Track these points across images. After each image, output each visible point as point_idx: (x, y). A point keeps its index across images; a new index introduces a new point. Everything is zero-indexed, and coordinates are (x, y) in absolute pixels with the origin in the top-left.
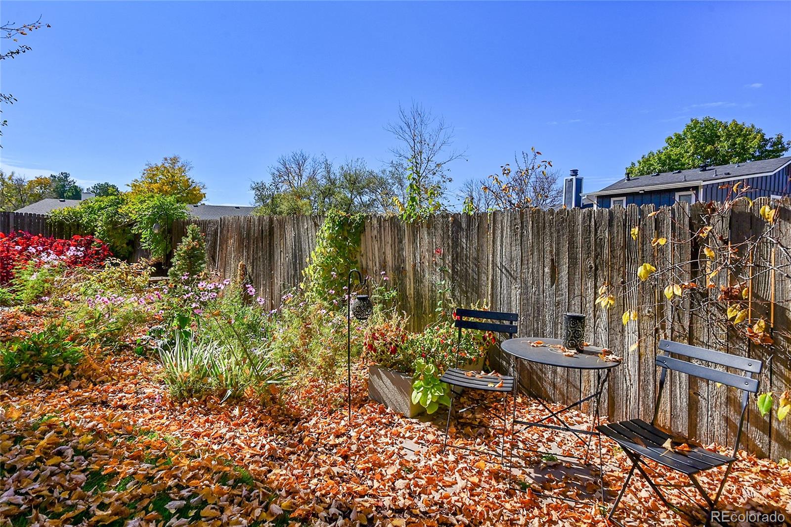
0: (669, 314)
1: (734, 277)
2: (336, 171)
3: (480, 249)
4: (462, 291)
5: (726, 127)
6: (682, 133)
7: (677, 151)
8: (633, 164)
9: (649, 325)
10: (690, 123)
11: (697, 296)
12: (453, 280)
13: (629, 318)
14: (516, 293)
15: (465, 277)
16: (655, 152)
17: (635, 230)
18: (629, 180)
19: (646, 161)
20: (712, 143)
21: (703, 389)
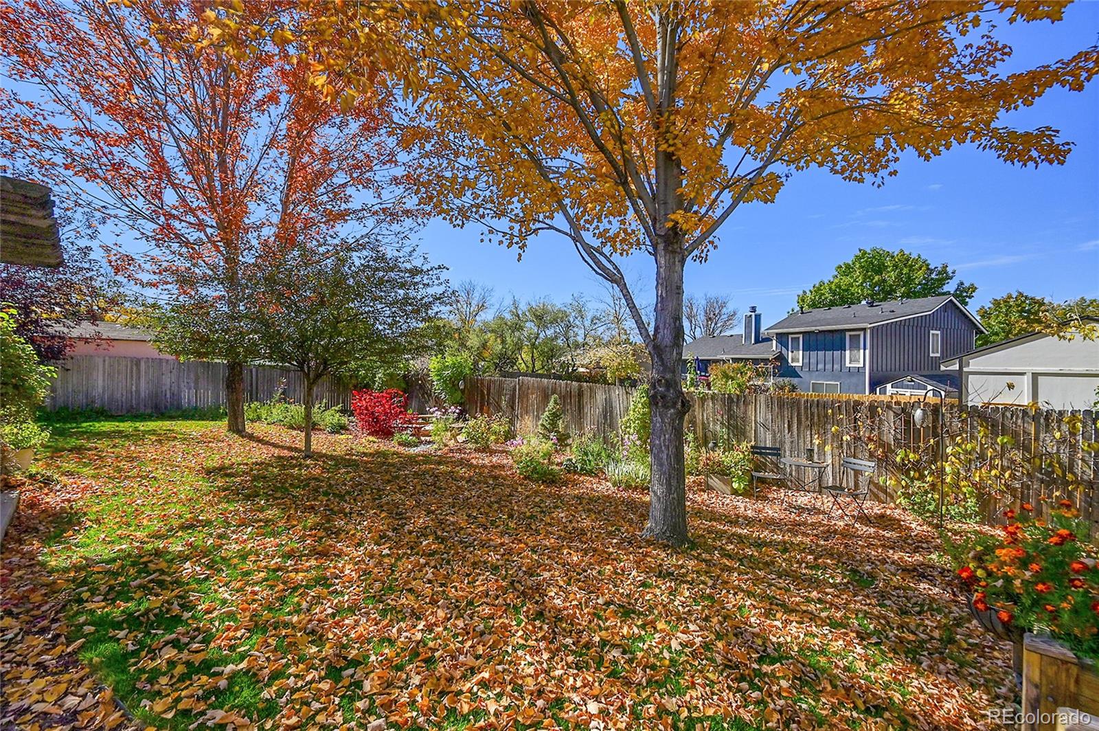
0: (845, 446)
1: (871, 433)
2: (523, 307)
3: (745, 413)
4: (734, 435)
5: (893, 257)
6: (851, 263)
7: (848, 280)
8: (805, 292)
9: (836, 452)
10: (858, 253)
11: (857, 439)
12: (729, 429)
13: (828, 448)
14: (769, 436)
15: (736, 427)
16: (826, 281)
17: (830, 411)
18: (802, 313)
19: (818, 290)
20: (879, 272)
21: (860, 478)
